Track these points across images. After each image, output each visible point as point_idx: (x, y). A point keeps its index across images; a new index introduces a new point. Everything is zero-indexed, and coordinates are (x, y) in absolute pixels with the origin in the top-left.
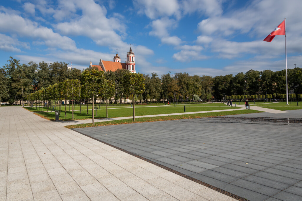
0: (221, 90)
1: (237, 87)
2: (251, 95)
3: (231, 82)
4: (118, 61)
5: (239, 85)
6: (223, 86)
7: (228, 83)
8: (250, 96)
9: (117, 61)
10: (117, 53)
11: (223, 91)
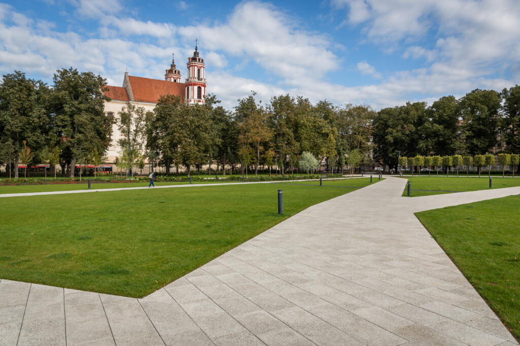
0: (392, 141)
1: (436, 134)
2: (473, 155)
3: (420, 122)
4: (175, 81)
5: (441, 127)
6: (397, 131)
7: (412, 124)
8: (471, 159)
9: (172, 80)
10: (173, 62)
11: (397, 143)
